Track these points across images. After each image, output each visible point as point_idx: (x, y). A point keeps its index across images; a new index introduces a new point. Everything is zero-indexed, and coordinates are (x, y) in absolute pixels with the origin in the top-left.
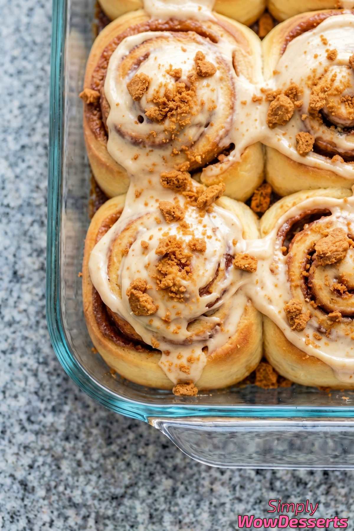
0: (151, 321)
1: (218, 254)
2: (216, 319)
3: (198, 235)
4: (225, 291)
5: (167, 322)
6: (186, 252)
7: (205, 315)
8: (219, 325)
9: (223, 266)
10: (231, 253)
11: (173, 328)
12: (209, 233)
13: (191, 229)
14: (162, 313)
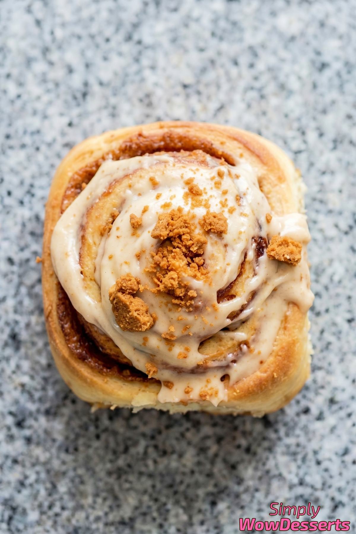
0: (145, 340)
1: (243, 237)
2: (241, 335)
3: (215, 208)
4: (254, 294)
5: (169, 341)
6: (198, 233)
7: (226, 329)
8: (246, 343)
9: (251, 255)
10: (263, 234)
11: (178, 350)
12: (231, 203)
13: (204, 197)
14: (162, 327)
